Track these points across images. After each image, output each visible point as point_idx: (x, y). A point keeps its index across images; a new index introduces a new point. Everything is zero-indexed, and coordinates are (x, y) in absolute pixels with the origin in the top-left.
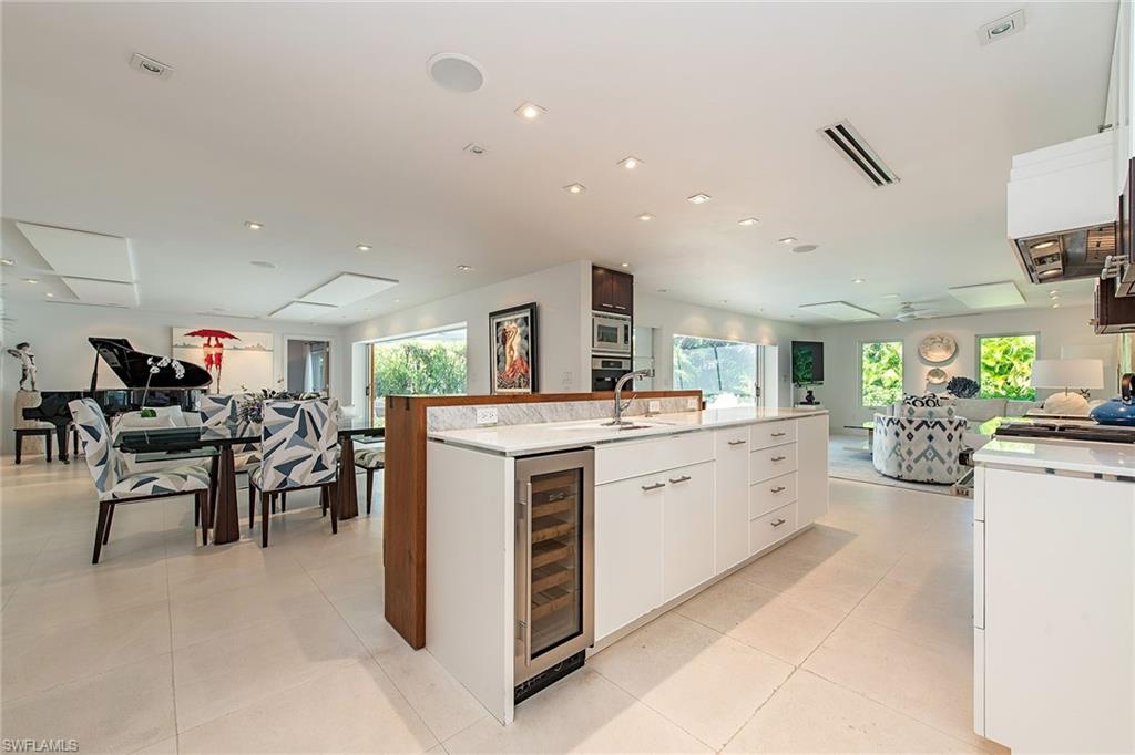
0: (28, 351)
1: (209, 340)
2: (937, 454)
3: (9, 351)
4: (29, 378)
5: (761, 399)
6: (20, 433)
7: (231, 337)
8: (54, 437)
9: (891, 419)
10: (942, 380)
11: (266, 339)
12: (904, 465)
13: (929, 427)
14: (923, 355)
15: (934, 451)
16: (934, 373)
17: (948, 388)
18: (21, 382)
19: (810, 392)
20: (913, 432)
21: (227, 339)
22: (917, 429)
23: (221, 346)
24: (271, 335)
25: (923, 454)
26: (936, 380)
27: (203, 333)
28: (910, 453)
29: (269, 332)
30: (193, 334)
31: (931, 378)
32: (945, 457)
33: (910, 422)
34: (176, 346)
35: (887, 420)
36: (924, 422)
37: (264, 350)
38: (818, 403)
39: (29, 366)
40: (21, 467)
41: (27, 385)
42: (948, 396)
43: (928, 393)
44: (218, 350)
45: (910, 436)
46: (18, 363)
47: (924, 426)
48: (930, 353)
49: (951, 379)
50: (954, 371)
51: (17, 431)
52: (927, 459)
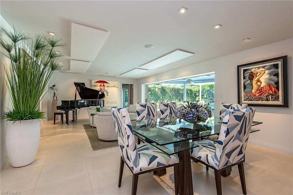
0: (55, 88)
1: (101, 84)
3: (51, 88)
4: (55, 96)
6: (55, 114)
7: (107, 83)
8: (64, 115)
11: (116, 83)
18: (53, 97)
21: (106, 84)
23: (104, 86)
24: (118, 82)
27: (100, 82)
29: (117, 81)
30: (97, 82)
34: (93, 86)
37: (116, 87)
39: (56, 92)
40: (56, 125)
41: (55, 98)
44: (103, 87)
46: (53, 91)
51: (54, 113)
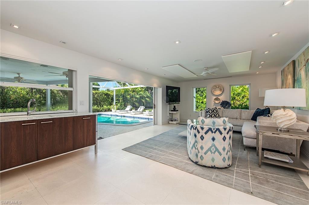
2: (217, 150)
5: (156, 109)
9: (192, 126)
10: (218, 102)
12: (199, 156)
13: (212, 132)
14: (213, 93)
15: (216, 148)
16: (217, 99)
17: (221, 105)
19: (174, 106)
20: (204, 135)
22: (206, 133)
25: (209, 150)
26: (217, 102)
28: (202, 148)
31: (215, 101)
32: (221, 151)
33: (202, 128)
35: (190, 126)
36: (210, 129)
38: (178, 111)
42: (221, 108)
43: (214, 106)
45: (202, 138)
47: (210, 132)
48: (215, 92)
49: (222, 101)
50: (222, 98)
52: (212, 153)
